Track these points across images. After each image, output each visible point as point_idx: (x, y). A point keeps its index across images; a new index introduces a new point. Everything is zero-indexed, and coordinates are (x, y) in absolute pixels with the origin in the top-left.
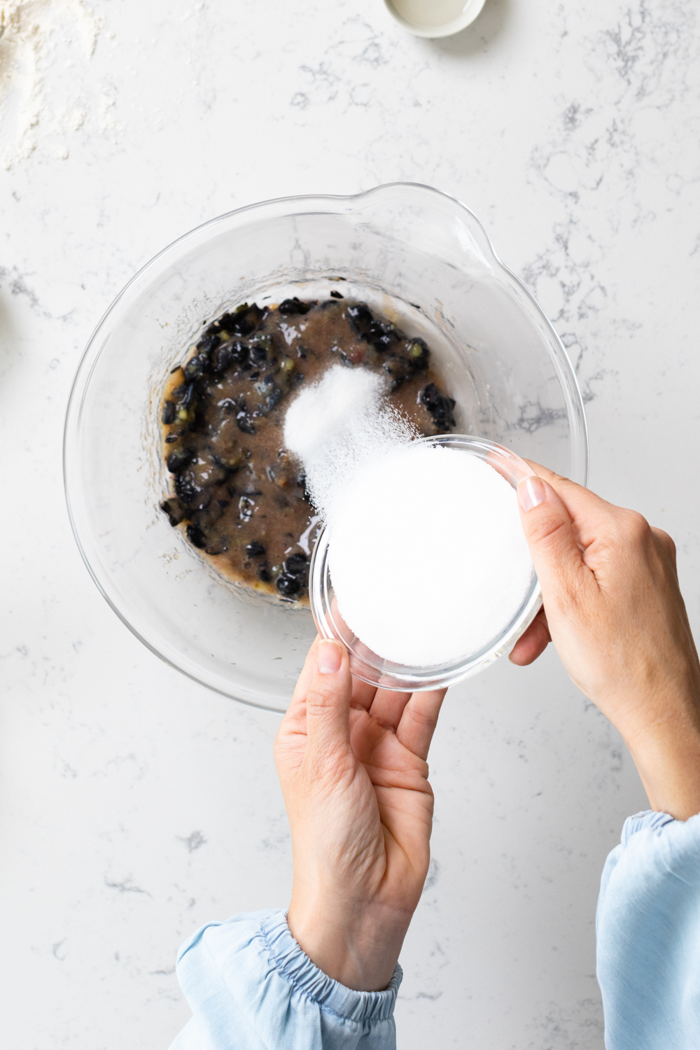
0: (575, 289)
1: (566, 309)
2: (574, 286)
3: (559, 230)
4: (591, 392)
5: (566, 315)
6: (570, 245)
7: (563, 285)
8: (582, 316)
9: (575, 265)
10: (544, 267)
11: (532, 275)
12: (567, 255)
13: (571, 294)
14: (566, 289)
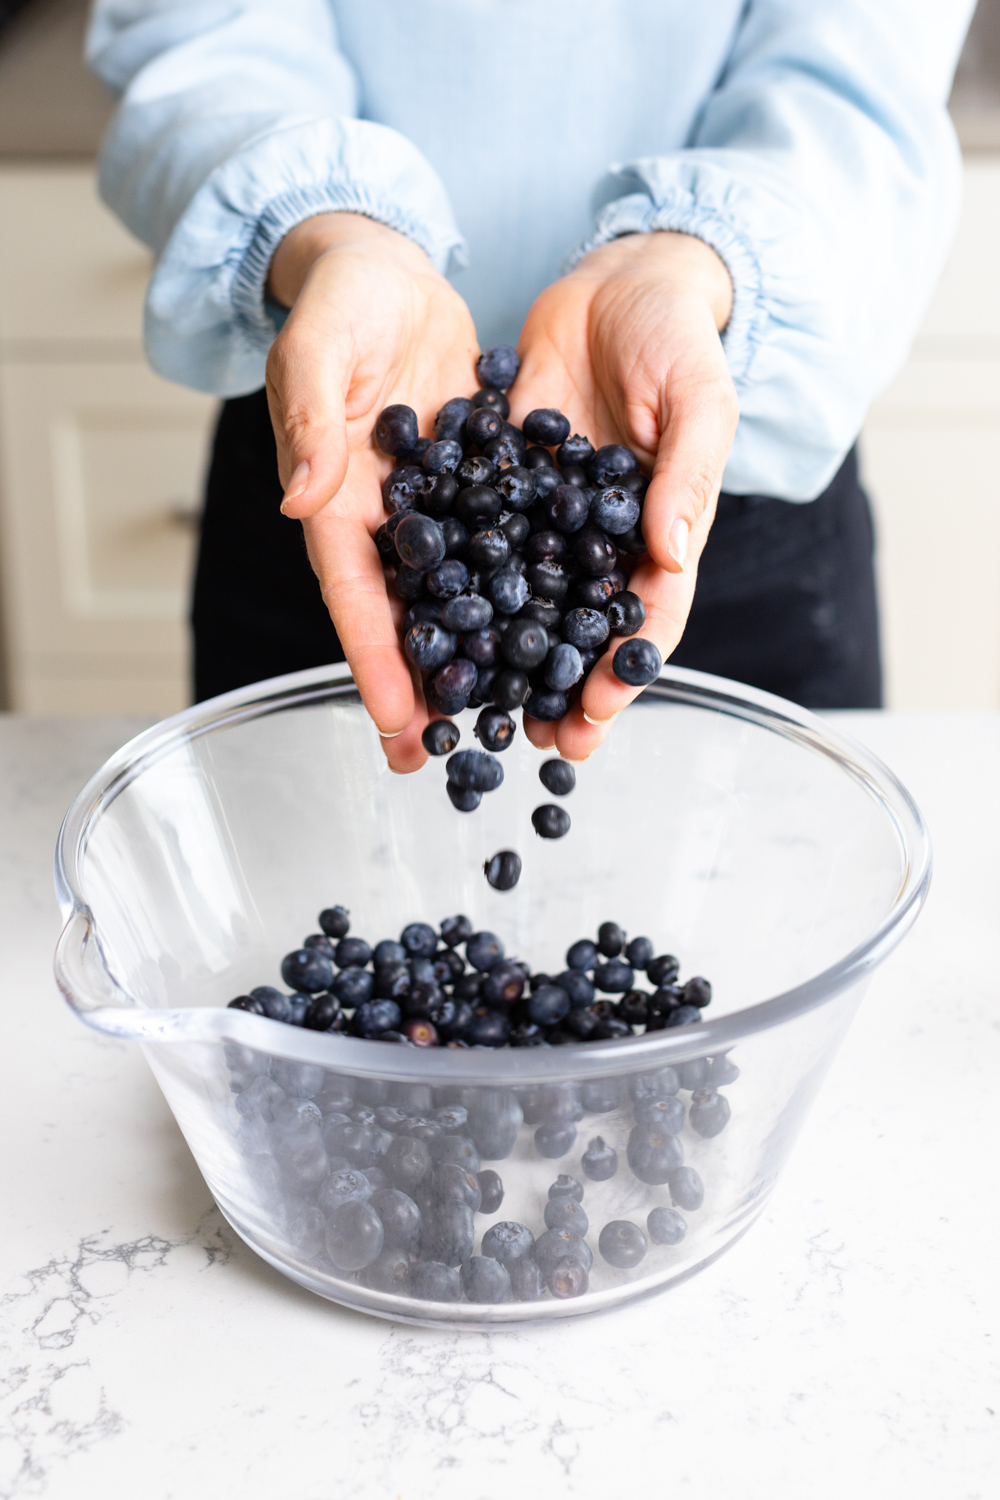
0: (25, 1405)
1: (51, 1380)
2: (27, 1409)
3: (36, 1485)
4: (31, 1280)
5: (53, 1372)
6: (20, 1464)
7: (46, 1410)
8: (23, 1371)
9: (16, 1437)
10: (78, 1434)
11: (104, 1423)
12: (27, 1451)
13: (34, 1398)
14: (42, 1405)
